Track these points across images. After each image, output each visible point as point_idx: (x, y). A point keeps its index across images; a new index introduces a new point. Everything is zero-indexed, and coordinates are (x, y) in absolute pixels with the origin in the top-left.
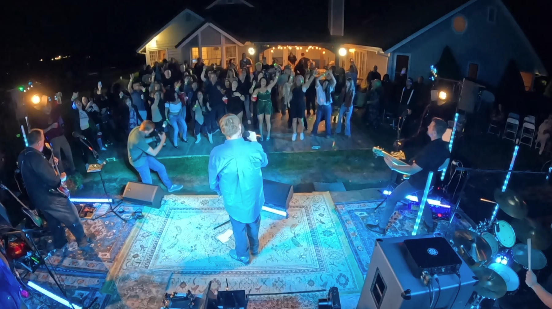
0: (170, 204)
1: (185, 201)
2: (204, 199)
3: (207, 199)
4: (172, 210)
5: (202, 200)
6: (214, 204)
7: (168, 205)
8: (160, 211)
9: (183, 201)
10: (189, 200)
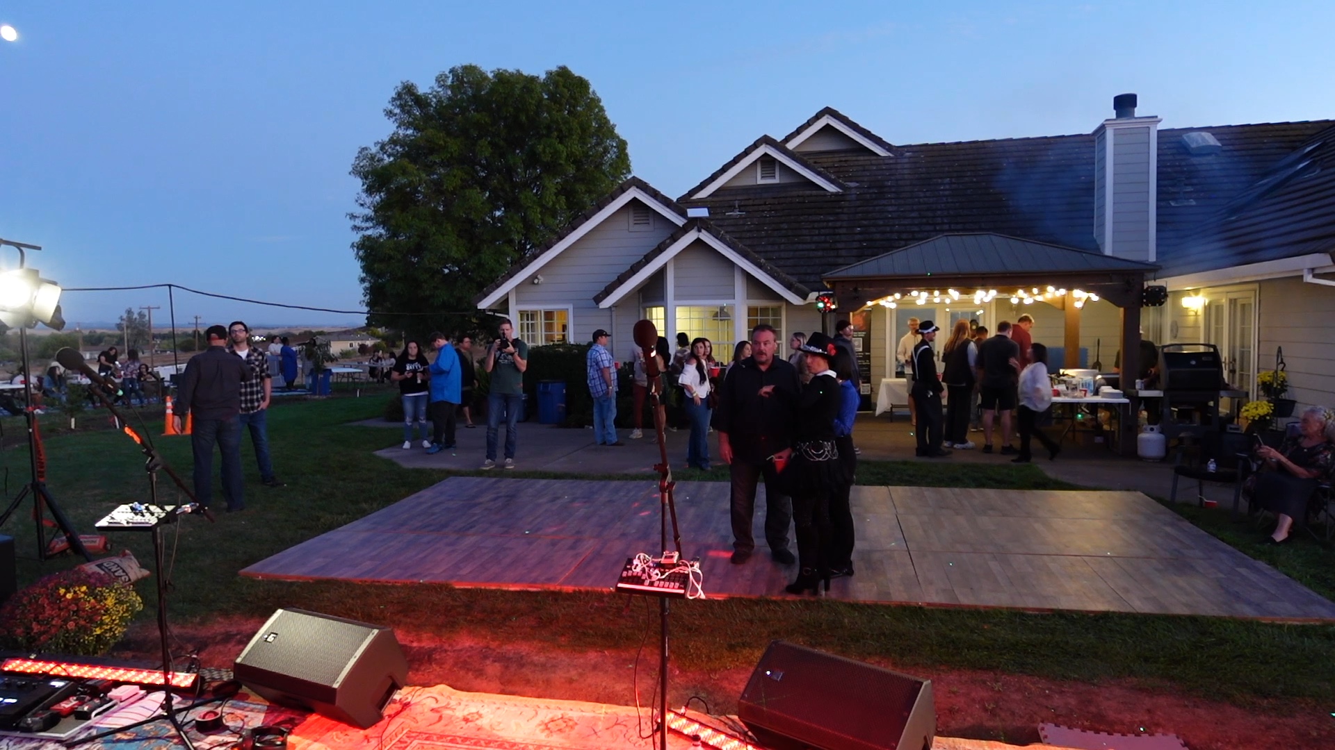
0: (419, 718)
1: (482, 712)
2: (559, 714)
3: (570, 714)
4: (415, 738)
5: (550, 716)
6: (594, 737)
7: (408, 721)
8: (367, 738)
9: (474, 710)
10: (499, 712)
